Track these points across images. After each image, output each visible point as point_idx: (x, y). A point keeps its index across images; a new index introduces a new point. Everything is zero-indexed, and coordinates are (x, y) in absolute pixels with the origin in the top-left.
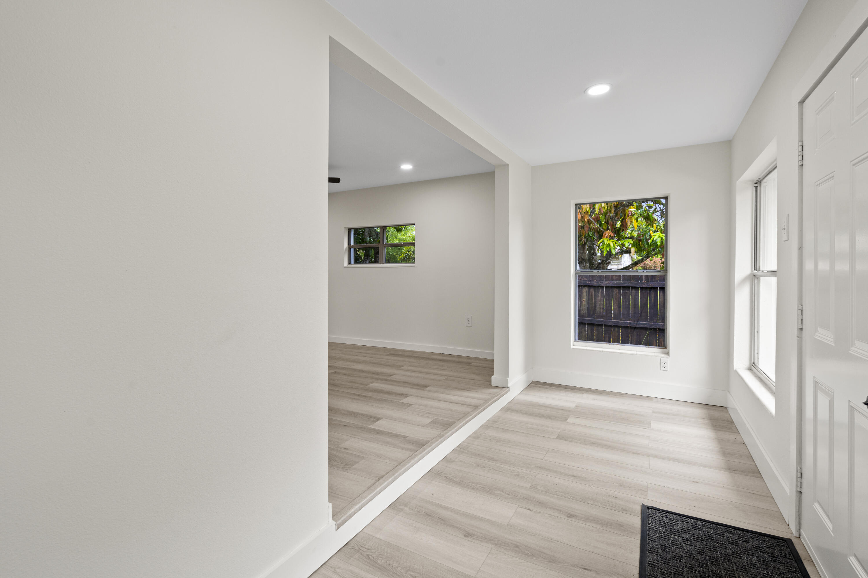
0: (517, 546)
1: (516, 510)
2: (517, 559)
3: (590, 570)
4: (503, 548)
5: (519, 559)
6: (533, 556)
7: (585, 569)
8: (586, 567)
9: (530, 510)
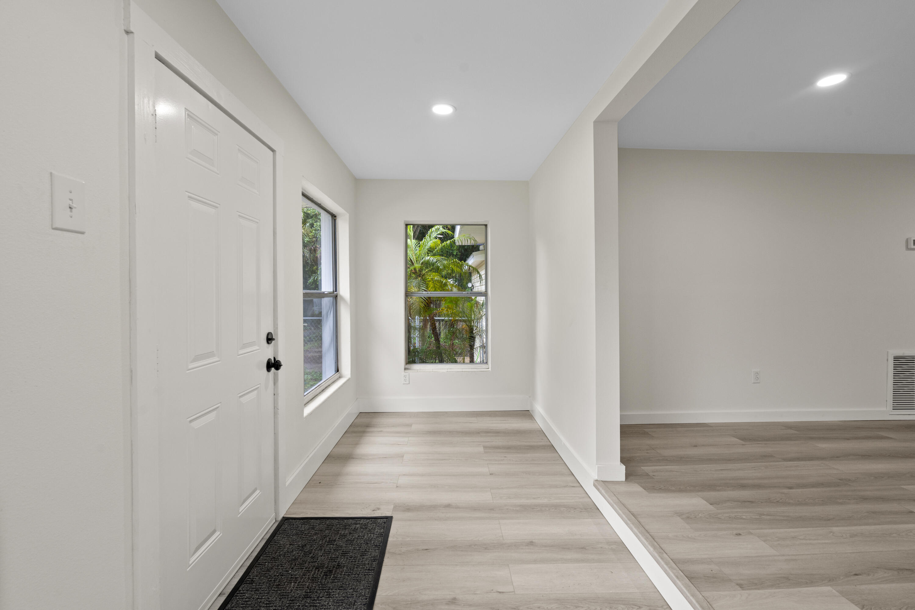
0: (486, 548)
1: (513, 586)
2: (480, 539)
3: (422, 550)
4: (496, 544)
5: (478, 540)
6: (470, 546)
7: (426, 549)
8: (426, 551)
9: (500, 592)
